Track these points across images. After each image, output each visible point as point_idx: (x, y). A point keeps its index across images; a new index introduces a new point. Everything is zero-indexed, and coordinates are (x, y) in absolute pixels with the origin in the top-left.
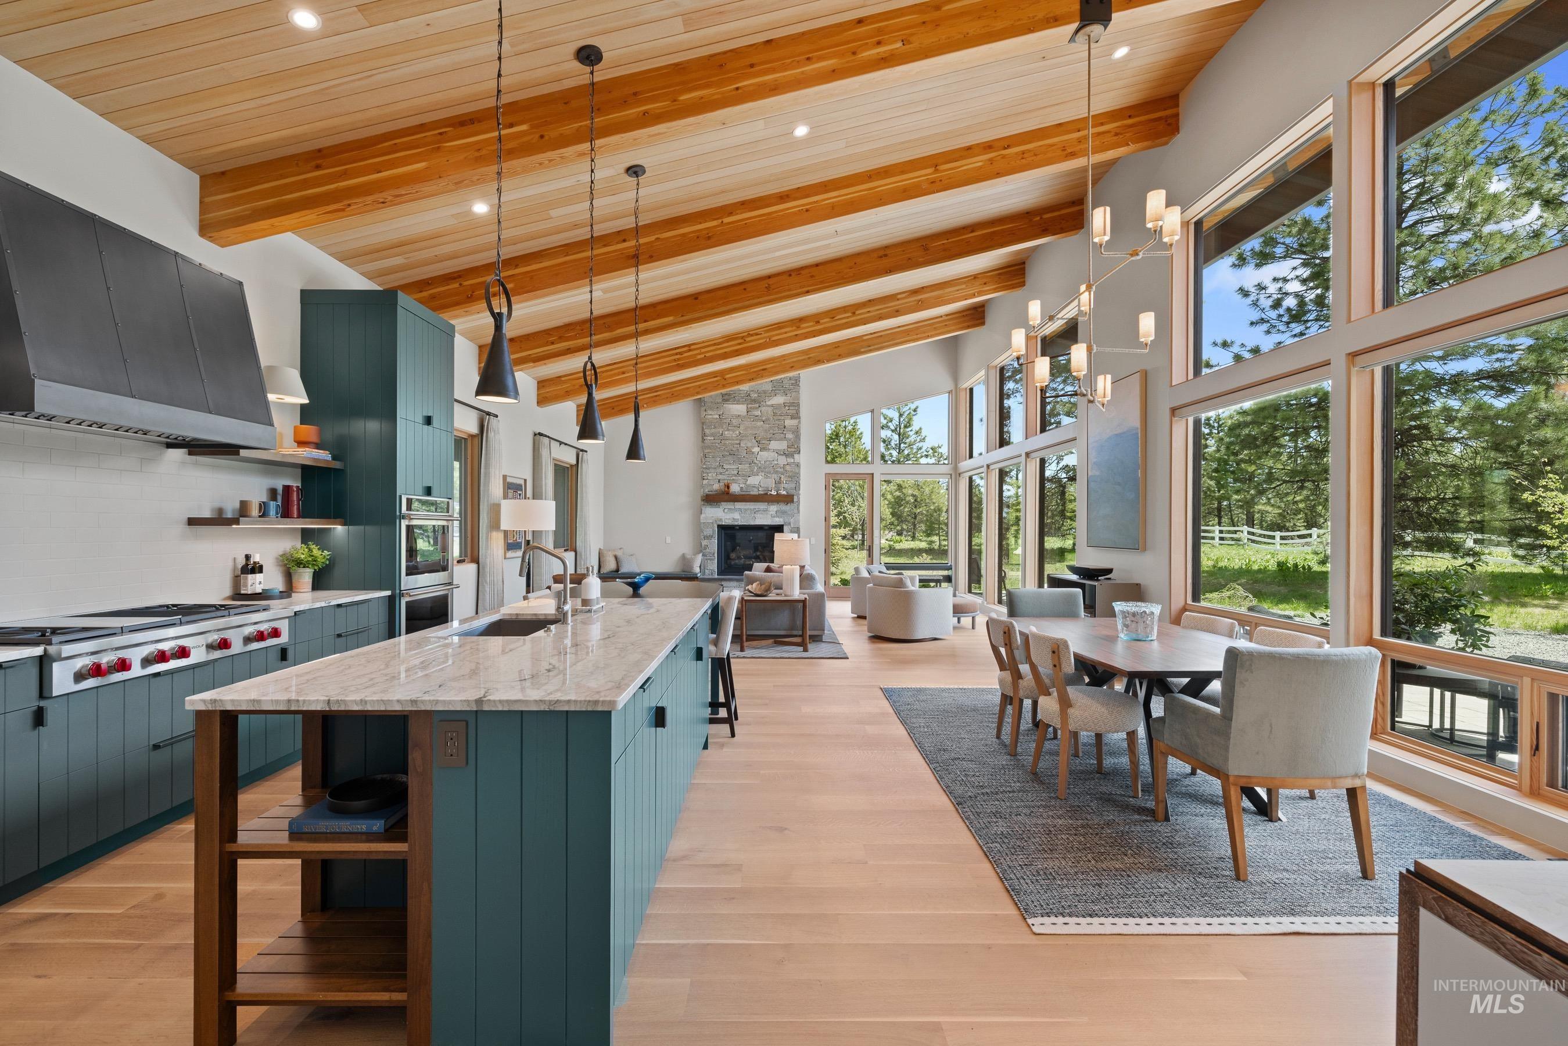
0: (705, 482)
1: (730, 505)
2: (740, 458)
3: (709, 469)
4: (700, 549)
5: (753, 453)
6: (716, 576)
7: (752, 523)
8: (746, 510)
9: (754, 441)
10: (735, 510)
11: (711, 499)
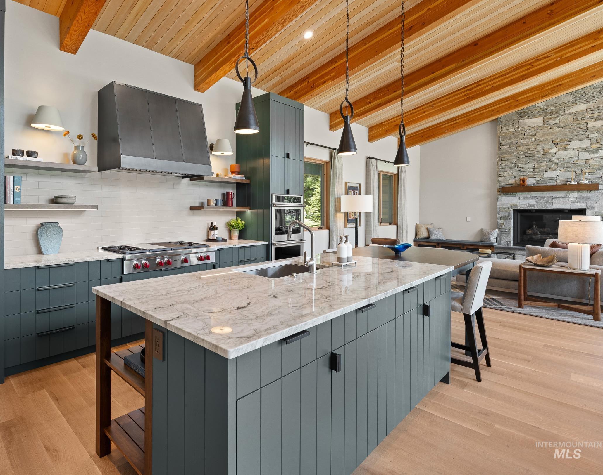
0: (501, 179)
1: (527, 194)
2: (536, 159)
3: (505, 169)
4: (496, 226)
5: (550, 153)
6: (512, 246)
7: (549, 207)
8: (542, 197)
9: (551, 144)
10: (531, 198)
11: (506, 191)
